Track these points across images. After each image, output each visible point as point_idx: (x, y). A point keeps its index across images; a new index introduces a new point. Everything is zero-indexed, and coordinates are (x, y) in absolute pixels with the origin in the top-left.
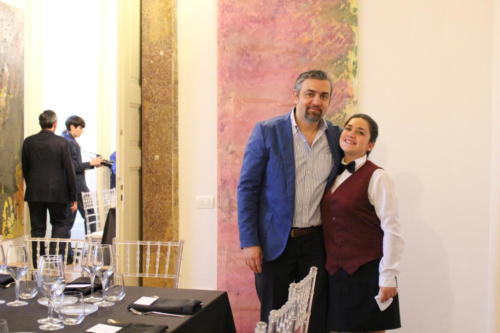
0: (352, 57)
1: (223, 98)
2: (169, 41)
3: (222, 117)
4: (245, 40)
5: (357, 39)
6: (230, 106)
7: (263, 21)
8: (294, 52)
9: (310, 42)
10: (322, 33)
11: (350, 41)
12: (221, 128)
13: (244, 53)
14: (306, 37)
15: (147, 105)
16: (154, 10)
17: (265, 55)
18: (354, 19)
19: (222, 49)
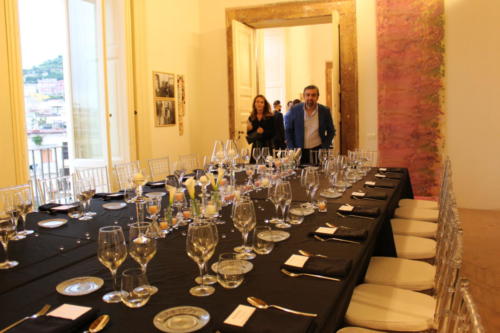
0: (442, 68)
1: (380, 89)
2: (354, 62)
3: (380, 97)
4: (390, 62)
5: (445, 59)
6: (383, 93)
7: (398, 52)
8: (413, 66)
9: (422, 62)
10: (427, 57)
11: (441, 60)
12: (379, 102)
13: (389, 67)
14: (419, 59)
15: (343, 93)
16: (346, 49)
17: (400, 68)
18: (443, 50)
19: (379, 67)
